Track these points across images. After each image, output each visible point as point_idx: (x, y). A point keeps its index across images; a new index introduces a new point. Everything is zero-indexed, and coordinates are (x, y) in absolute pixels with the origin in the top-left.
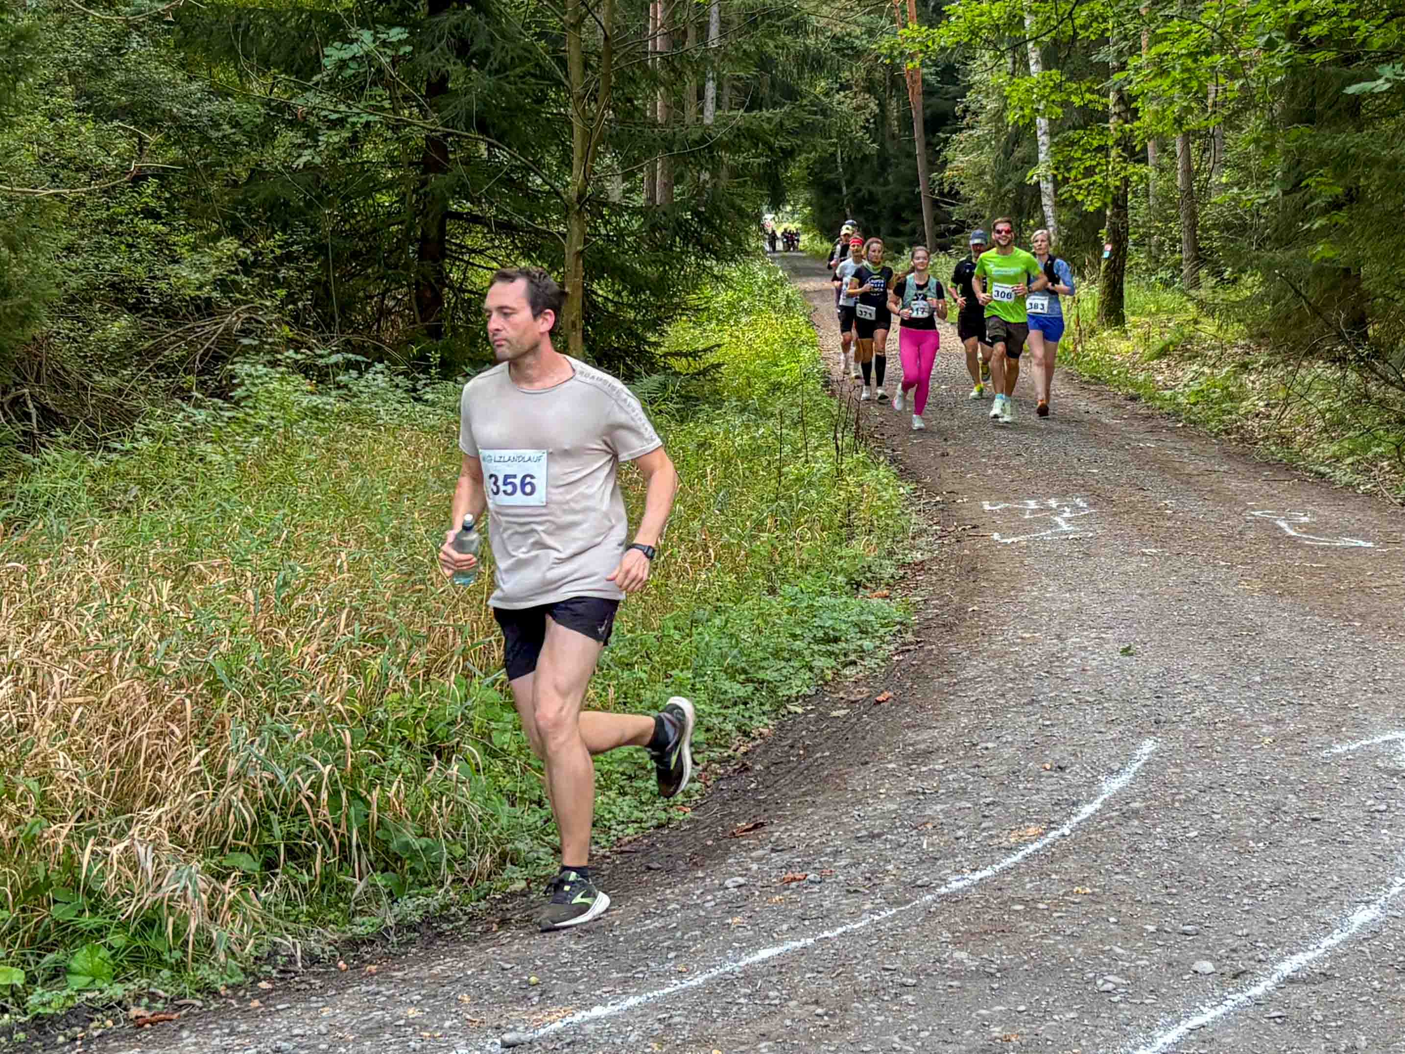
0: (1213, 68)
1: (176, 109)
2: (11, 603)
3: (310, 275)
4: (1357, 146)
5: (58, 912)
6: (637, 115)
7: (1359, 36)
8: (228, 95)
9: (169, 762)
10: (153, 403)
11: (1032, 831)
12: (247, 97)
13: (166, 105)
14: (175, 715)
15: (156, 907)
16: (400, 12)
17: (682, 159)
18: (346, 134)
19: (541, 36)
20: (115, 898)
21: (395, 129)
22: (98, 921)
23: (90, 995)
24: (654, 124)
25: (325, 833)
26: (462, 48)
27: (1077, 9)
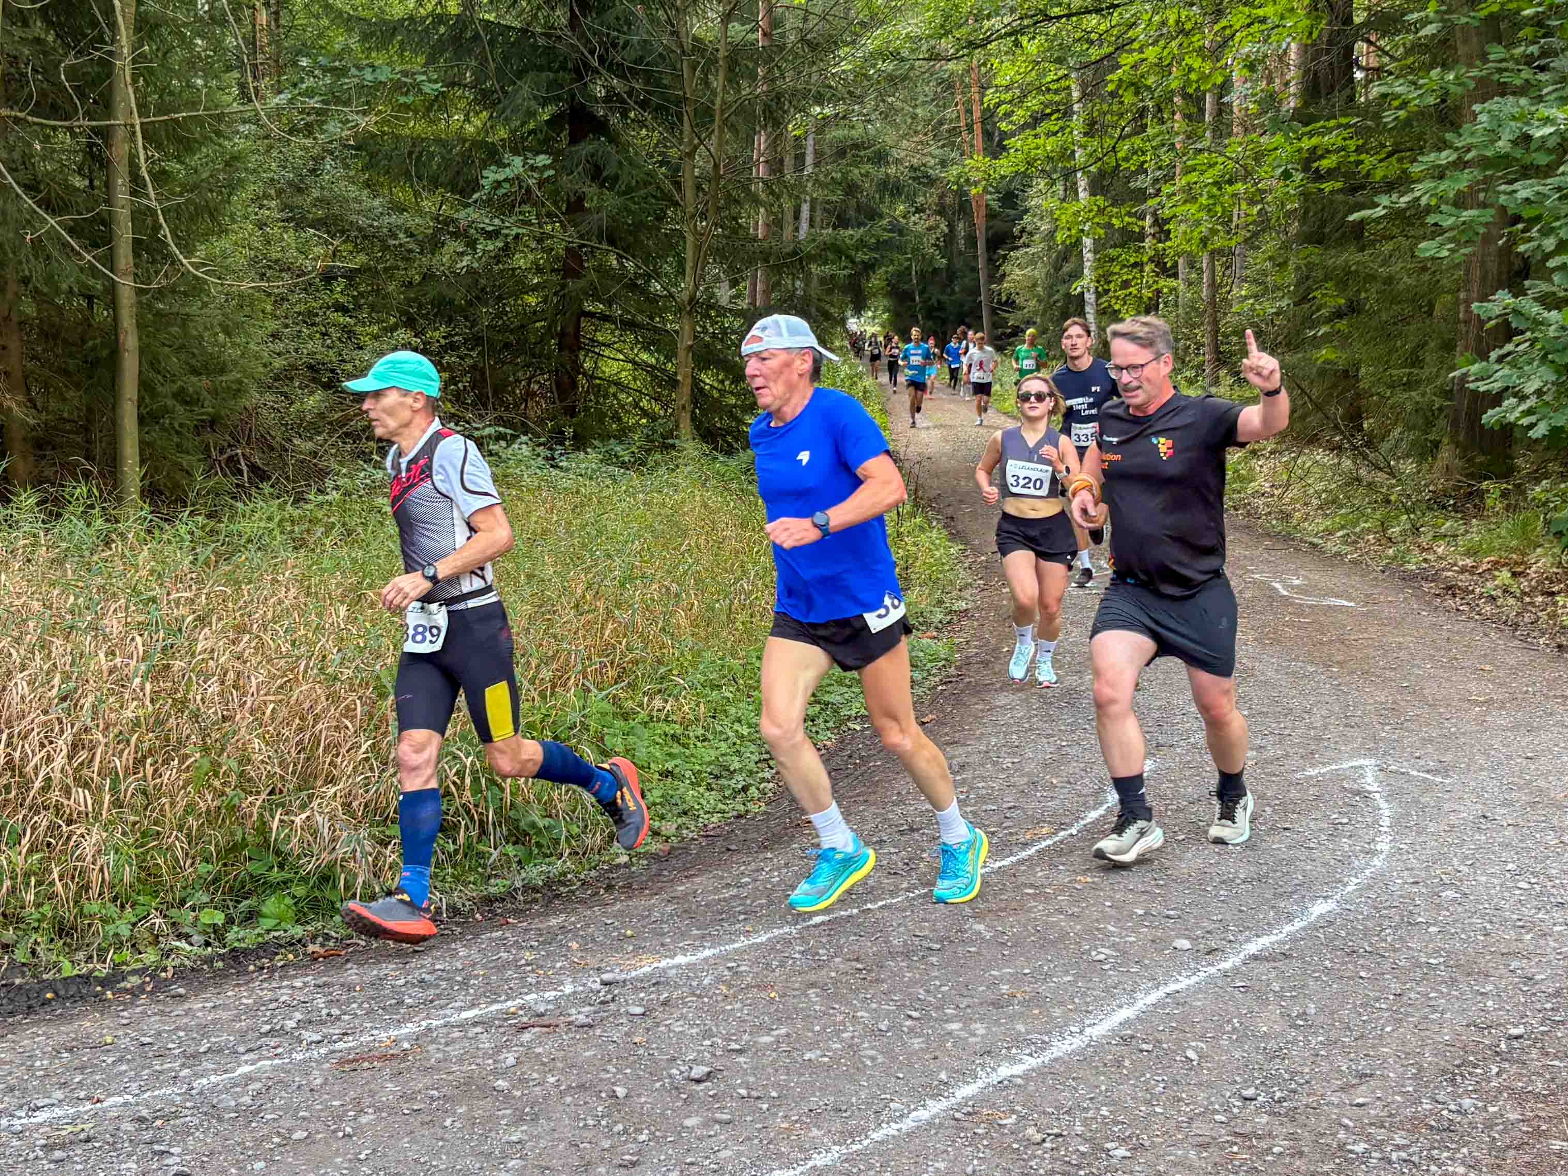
0: (1236, 195)
1: (362, 221)
2: (220, 619)
3: (469, 361)
4: (1358, 263)
5: (251, 867)
6: (741, 232)
7: (1364, 168)
8: (404, 210)
9: (343, 751)
10: (341, 464)
11: (1044, 831)
12: (420, 212)
13: (354, 218)
14: (349, 712)
15: (331, 866)
16: (546, 140)
17: (777, 269)
18: (500, 244)
19: (662, 163)
20: (299, 857)
21: (540, 241)
22: (286, 875)
23: (276, 934)
24: (755, 239)
25: (468, 812)
26: (596, 173)
27: (1120, 144)
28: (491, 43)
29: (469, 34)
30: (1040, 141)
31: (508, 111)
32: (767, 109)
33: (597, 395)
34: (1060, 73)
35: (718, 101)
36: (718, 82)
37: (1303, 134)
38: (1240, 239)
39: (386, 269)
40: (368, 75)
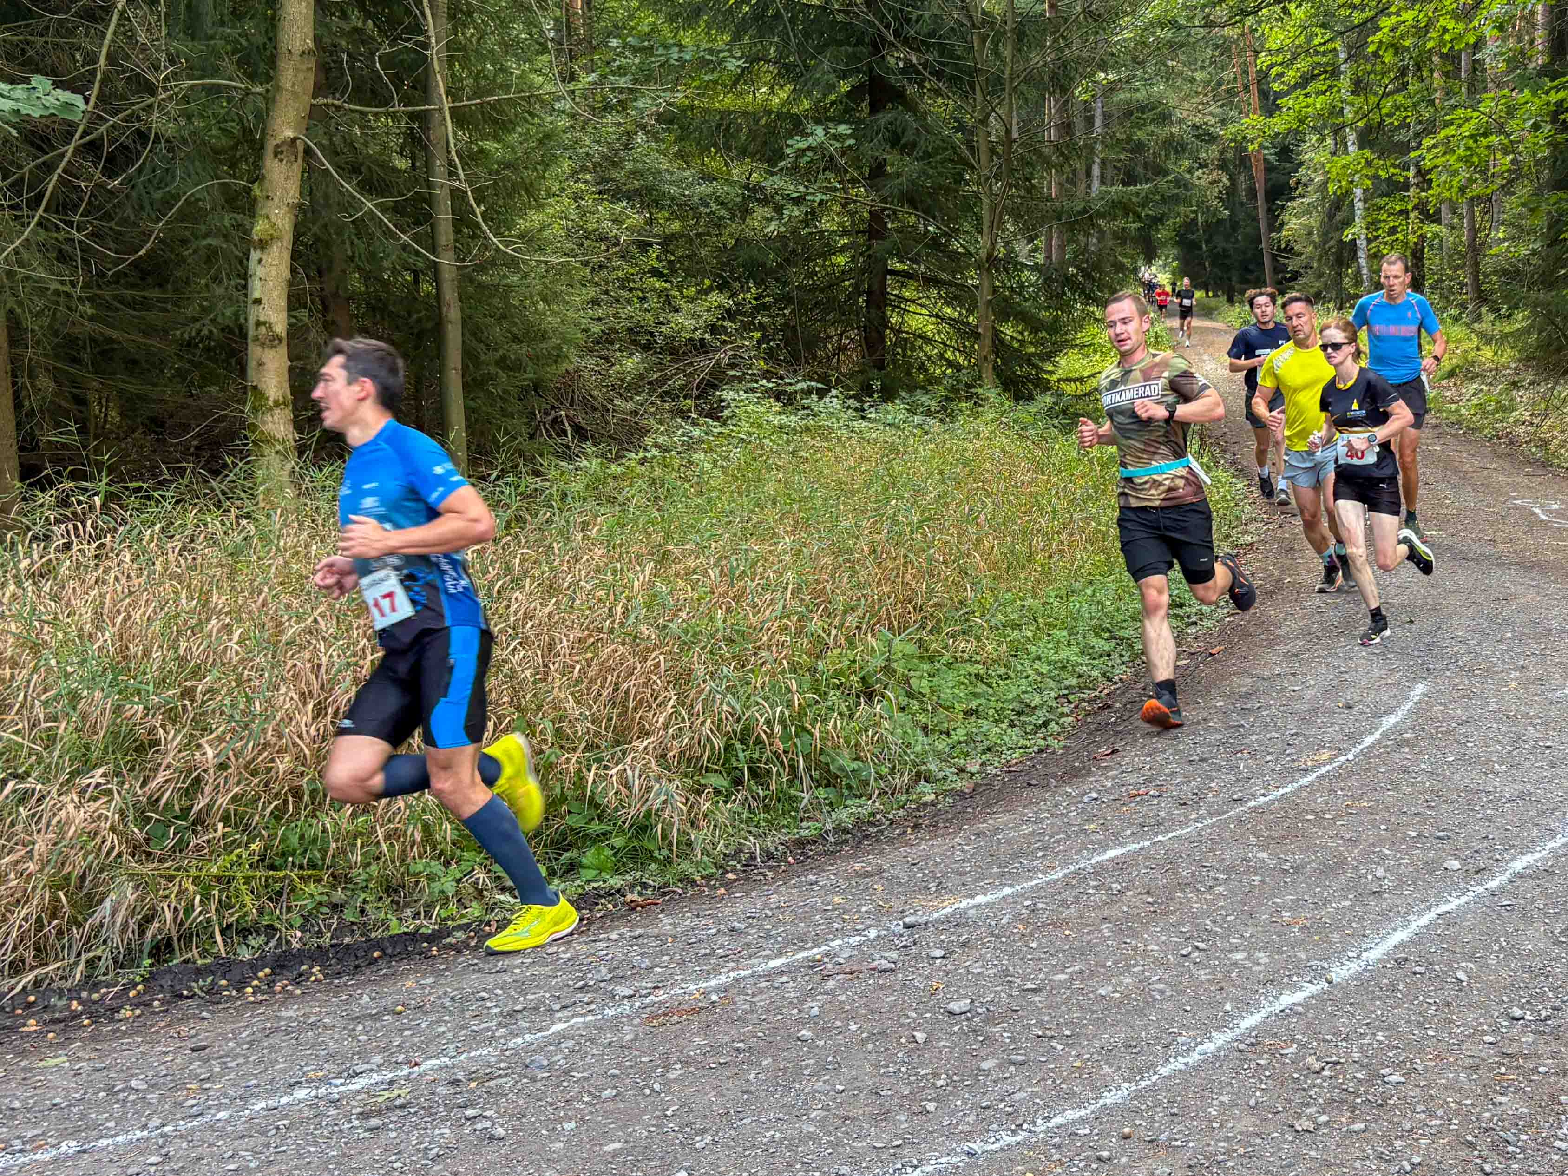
0: (1488, 147)
1: (674, 191)
3: (781, 321)
5: (571, 820)
6: (1035, 192)
8: (715, 179)
9: (653, 705)
10: (660, 422)
11: (1325, 756)
12: (730, 181)
13: (666, 188)
14: (656, 668)
16: (847, 111)
17: (1070, 226)
18: (805, 210)
19: (957, 129)
20: (616, 809)
21: (843, 205)
22: (603, 827)
23: (596, 885)
24: (1048, 199)
25: (779, 759)
26: (895, 140)
27: (1383, 101)
28: (792, 20)
29: (770, 12)
30: (1310, 100)
31: (810, 84)
32: (1054, 76)
33: (904, 349)
34: (1326, 38)
35: (1007, 71)
36: (1007, 52)
37: (1551, 88)
38: (1495, 187)
39: (699, 235)
40: (675, 53)
